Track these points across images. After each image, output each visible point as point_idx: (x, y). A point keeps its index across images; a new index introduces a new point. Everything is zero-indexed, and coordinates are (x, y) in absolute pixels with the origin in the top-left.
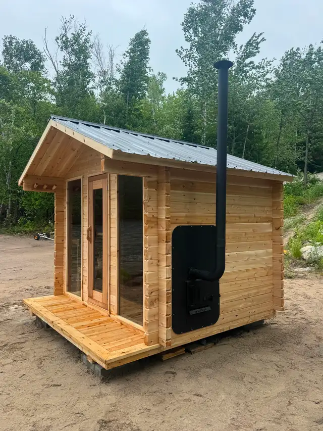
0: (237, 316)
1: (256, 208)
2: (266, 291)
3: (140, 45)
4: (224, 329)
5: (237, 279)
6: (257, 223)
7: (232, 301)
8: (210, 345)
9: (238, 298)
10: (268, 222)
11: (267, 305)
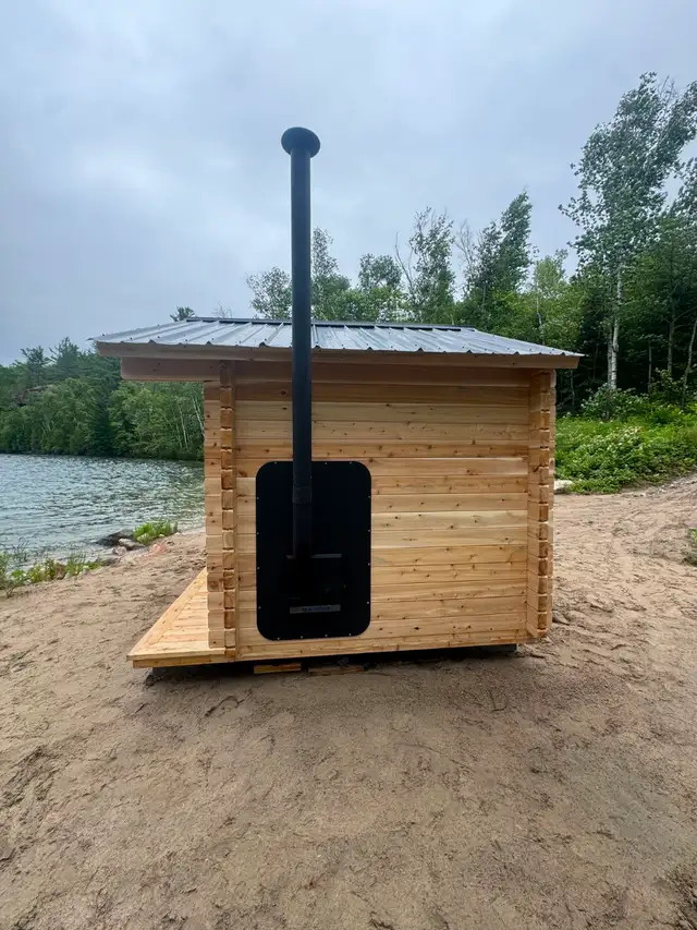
0: (417, 628)
1: (479, 428)
2: (503, 591)
3: (518, 217)
4: (382, 648)
5: (418, 563)
6: (479, 456)
7: (403, 601)
8: (353, 668)
9: (424, 597)
10: (514, 455)
11: (506, 620)
